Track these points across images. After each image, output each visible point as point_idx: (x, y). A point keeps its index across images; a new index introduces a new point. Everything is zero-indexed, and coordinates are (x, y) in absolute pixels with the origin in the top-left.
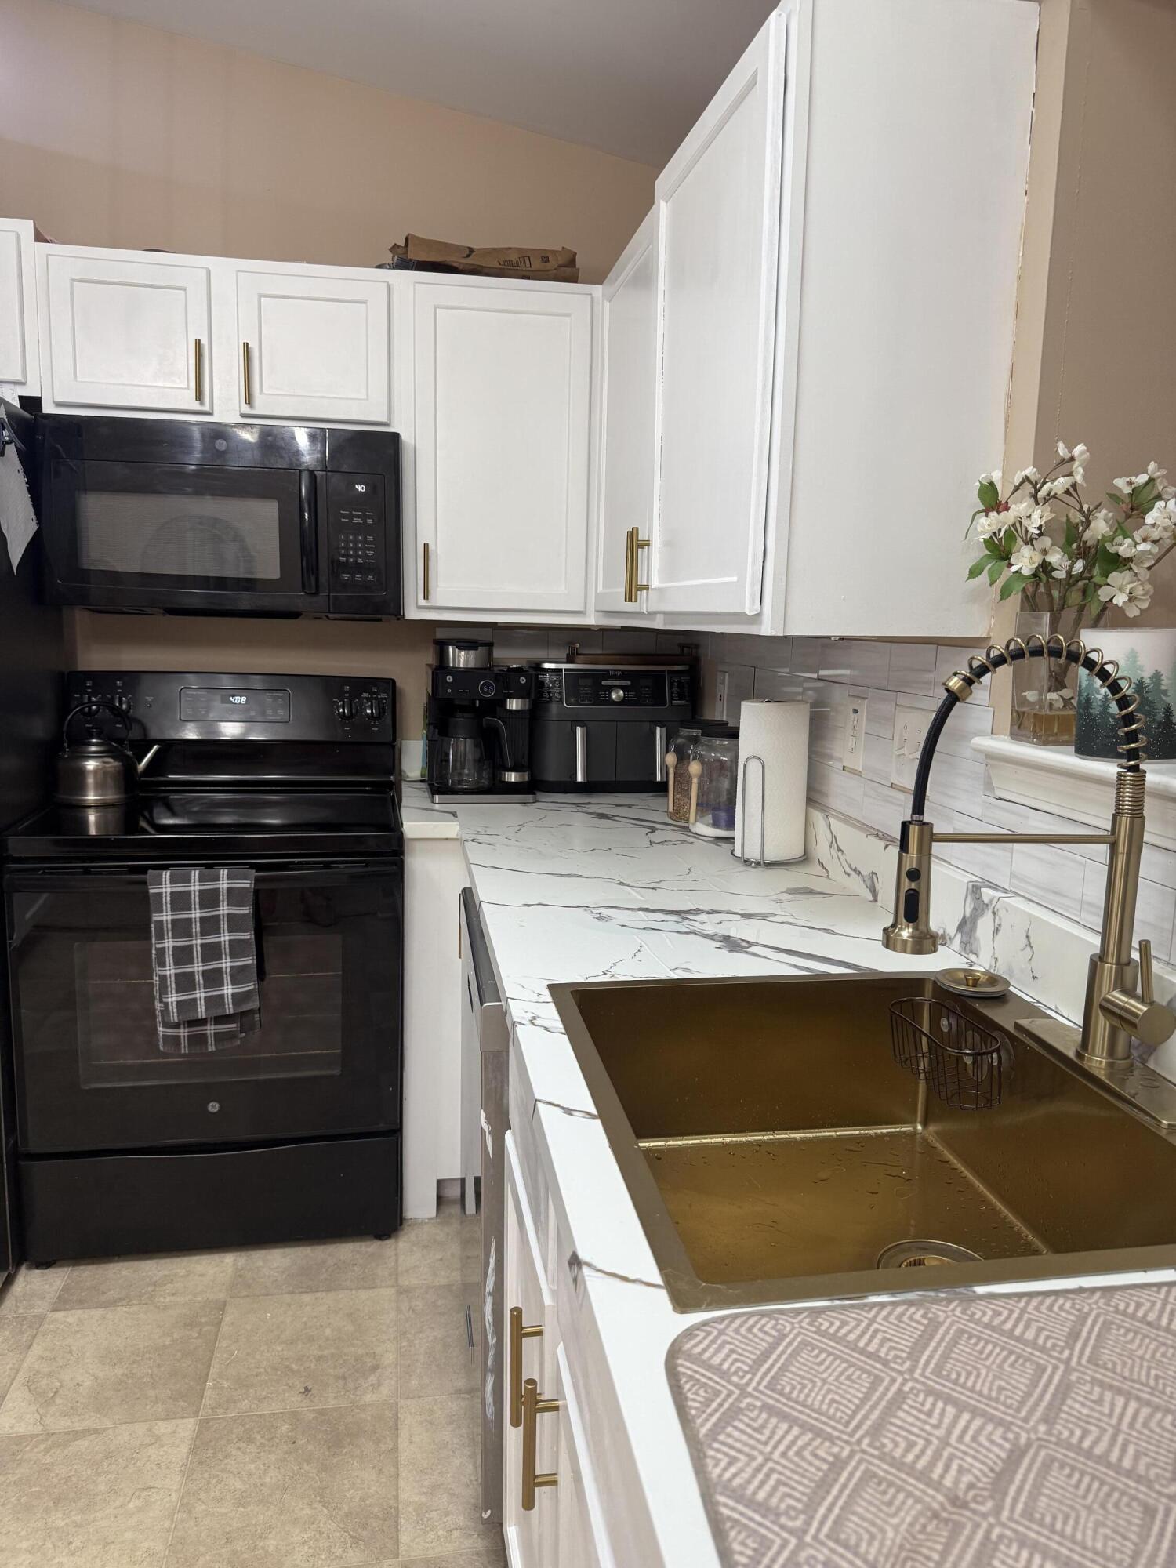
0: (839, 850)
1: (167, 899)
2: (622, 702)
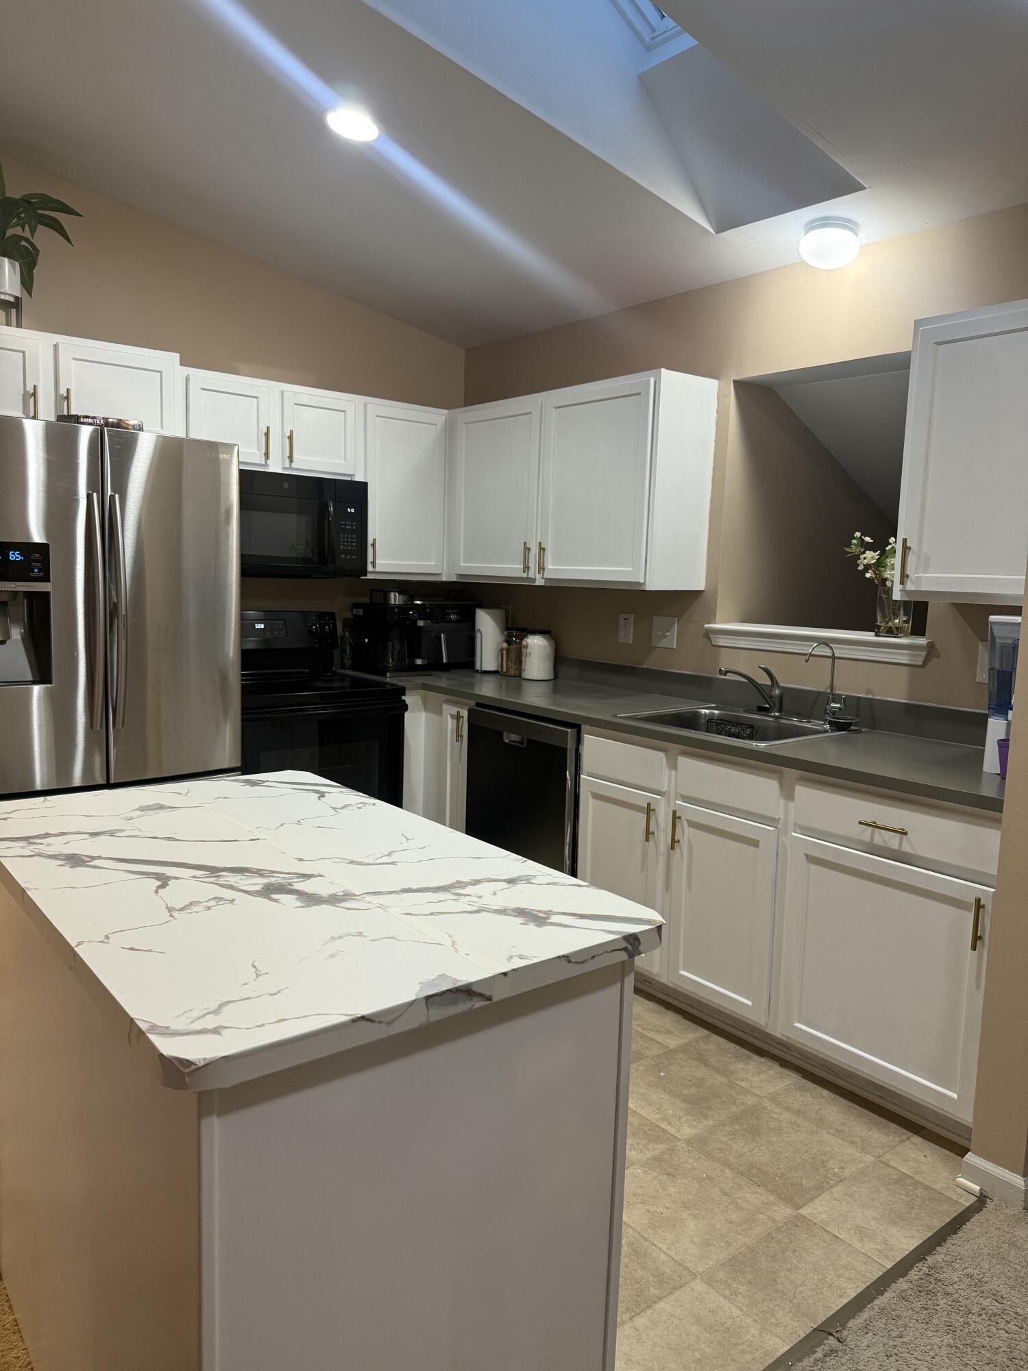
2: (456, 621)
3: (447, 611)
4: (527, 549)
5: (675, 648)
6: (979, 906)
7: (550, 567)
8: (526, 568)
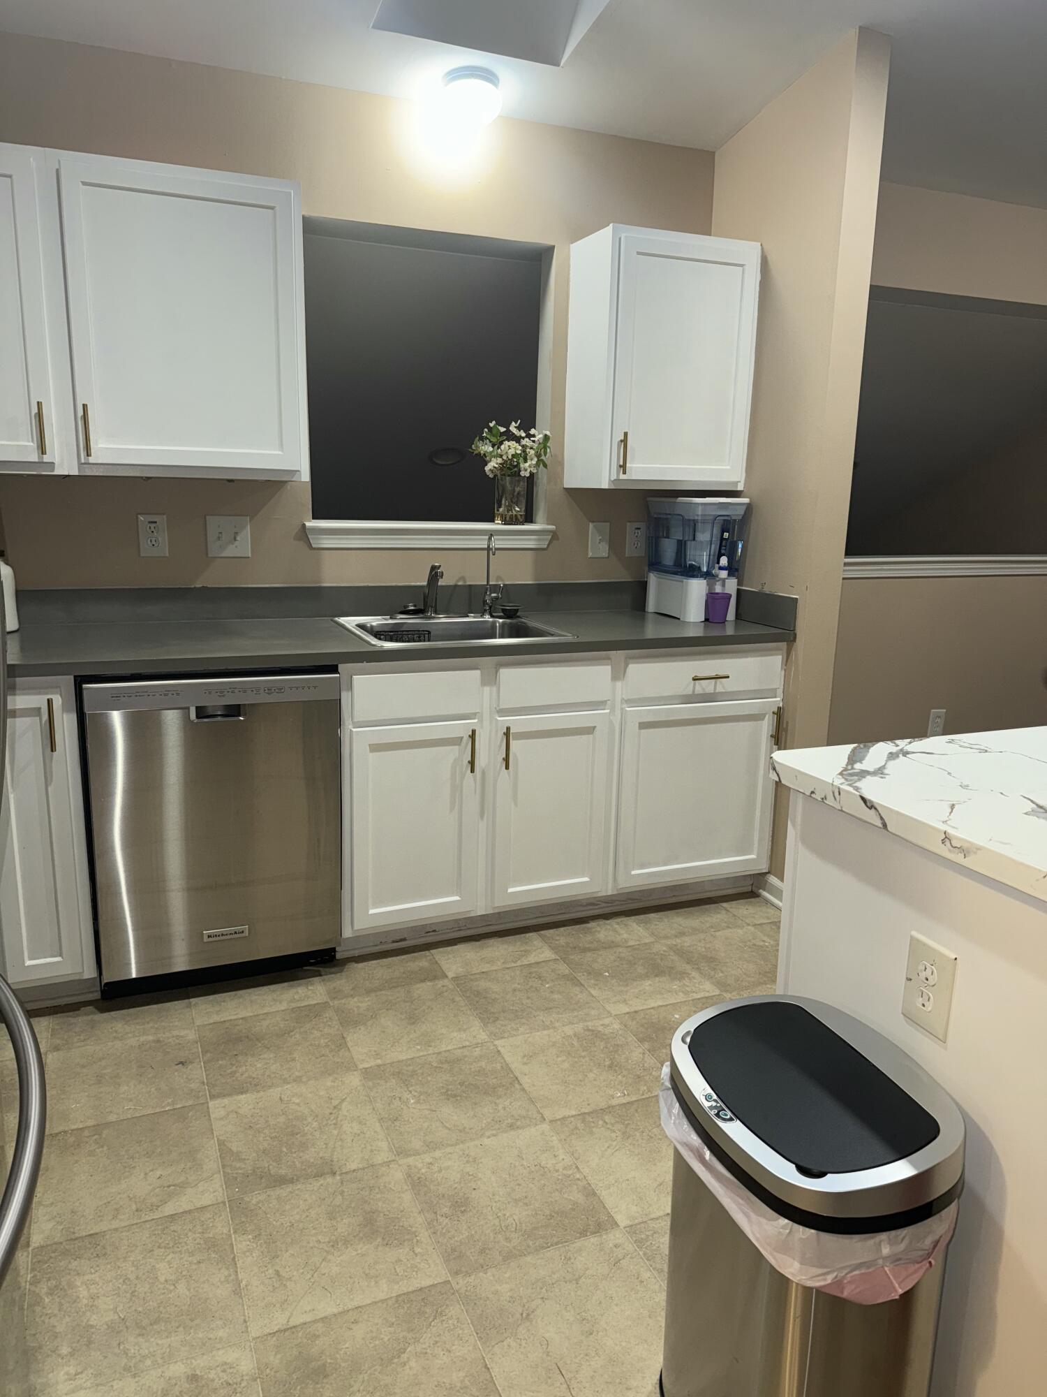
4: (42, 414)
5: (250, 555)
7: (102, 445)
8: (42, 449)
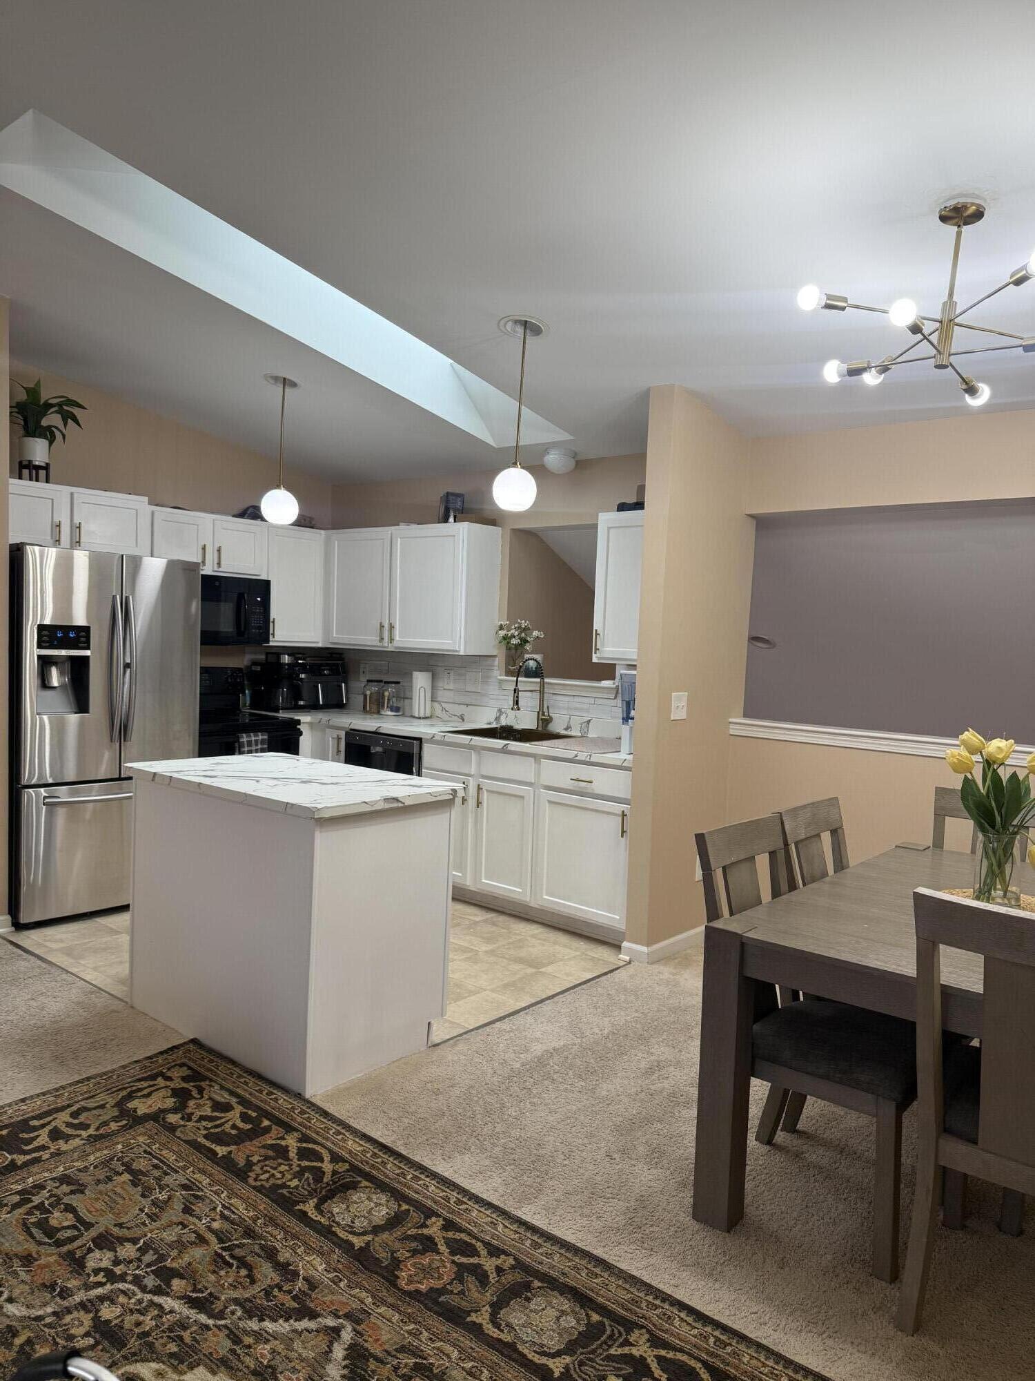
0: (446, 711)
1: (245, 743)
2: (329, 675)
3: (323, 668)
4: (382, 627)
5: (480, 691)
6: (624, 815)
7: (398, 639)
8: (382, 639)
